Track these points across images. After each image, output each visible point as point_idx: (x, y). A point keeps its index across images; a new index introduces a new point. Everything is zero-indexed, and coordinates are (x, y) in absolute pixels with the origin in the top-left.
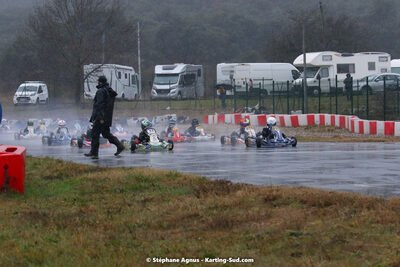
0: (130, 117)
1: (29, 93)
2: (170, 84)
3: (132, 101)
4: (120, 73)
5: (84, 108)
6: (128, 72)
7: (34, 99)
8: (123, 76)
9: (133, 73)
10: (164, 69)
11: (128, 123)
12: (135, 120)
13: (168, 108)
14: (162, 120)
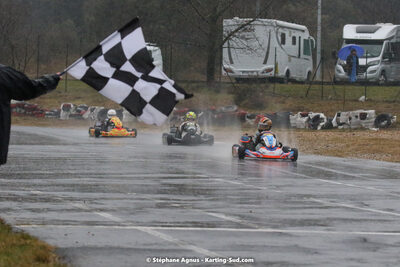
0: (295, 111)
2: (367, 57)
3: (302, 83)
4: (283, 36)
6: (297, 34)
8: (289, 40)
9: (306, 36)
10: (358, 32)
11: (291, 122)
12: (303, 116)
13: (362, 98)
14: (350, 119)
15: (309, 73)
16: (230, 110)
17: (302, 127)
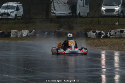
0: (90, 30)
1: (9, 11)
5: (51, 23)
7: (13, 15)
11: (88, 35)
12: (94, 32)
13: (117, 23)
14: (116, 33)
15: (88, 13)
16: (60, 30)
17: (93, 37)
